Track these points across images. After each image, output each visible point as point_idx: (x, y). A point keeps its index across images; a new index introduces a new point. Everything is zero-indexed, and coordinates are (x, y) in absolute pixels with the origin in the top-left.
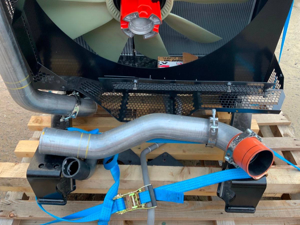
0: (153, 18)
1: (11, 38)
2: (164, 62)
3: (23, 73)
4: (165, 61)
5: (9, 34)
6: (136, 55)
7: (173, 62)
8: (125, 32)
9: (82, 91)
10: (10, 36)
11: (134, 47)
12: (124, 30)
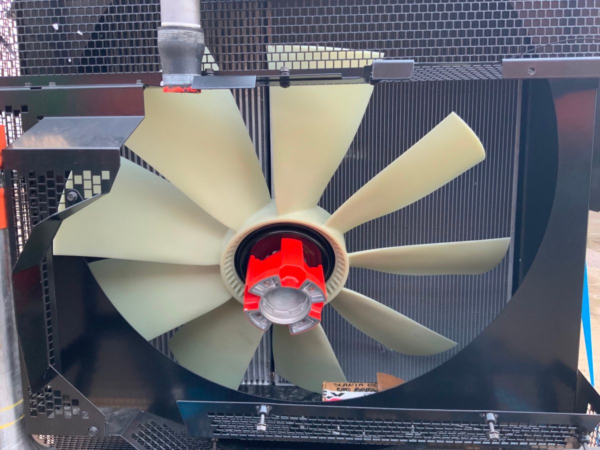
0: (309, 290)
1: (8, 311)
2: (338, 393)
3: (11, 391)
4: (338, 389)
5: (6, 300)
6: (277, 384)
7: (357, 392)
8: (253, 320)
9: (136, 441)
10: (7, 305)
11: (272, 369)
12: (251, 315)
